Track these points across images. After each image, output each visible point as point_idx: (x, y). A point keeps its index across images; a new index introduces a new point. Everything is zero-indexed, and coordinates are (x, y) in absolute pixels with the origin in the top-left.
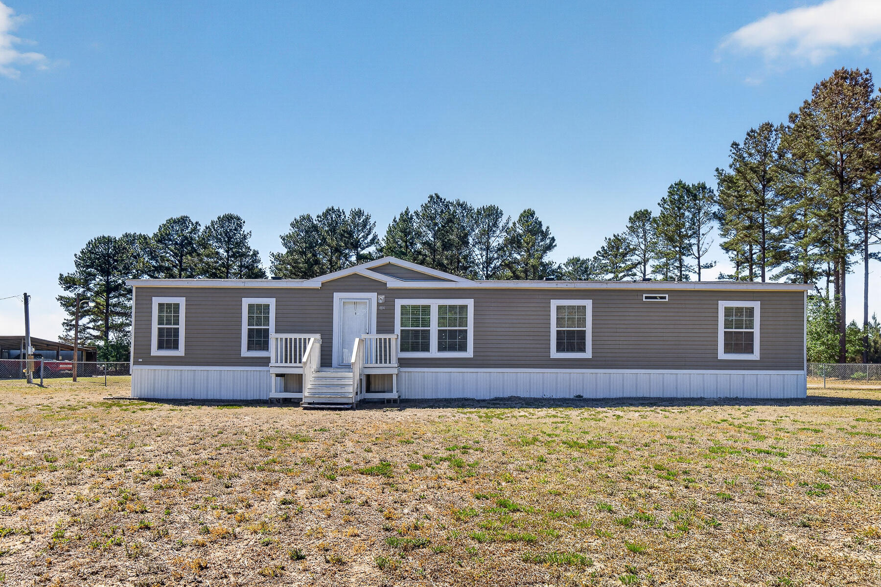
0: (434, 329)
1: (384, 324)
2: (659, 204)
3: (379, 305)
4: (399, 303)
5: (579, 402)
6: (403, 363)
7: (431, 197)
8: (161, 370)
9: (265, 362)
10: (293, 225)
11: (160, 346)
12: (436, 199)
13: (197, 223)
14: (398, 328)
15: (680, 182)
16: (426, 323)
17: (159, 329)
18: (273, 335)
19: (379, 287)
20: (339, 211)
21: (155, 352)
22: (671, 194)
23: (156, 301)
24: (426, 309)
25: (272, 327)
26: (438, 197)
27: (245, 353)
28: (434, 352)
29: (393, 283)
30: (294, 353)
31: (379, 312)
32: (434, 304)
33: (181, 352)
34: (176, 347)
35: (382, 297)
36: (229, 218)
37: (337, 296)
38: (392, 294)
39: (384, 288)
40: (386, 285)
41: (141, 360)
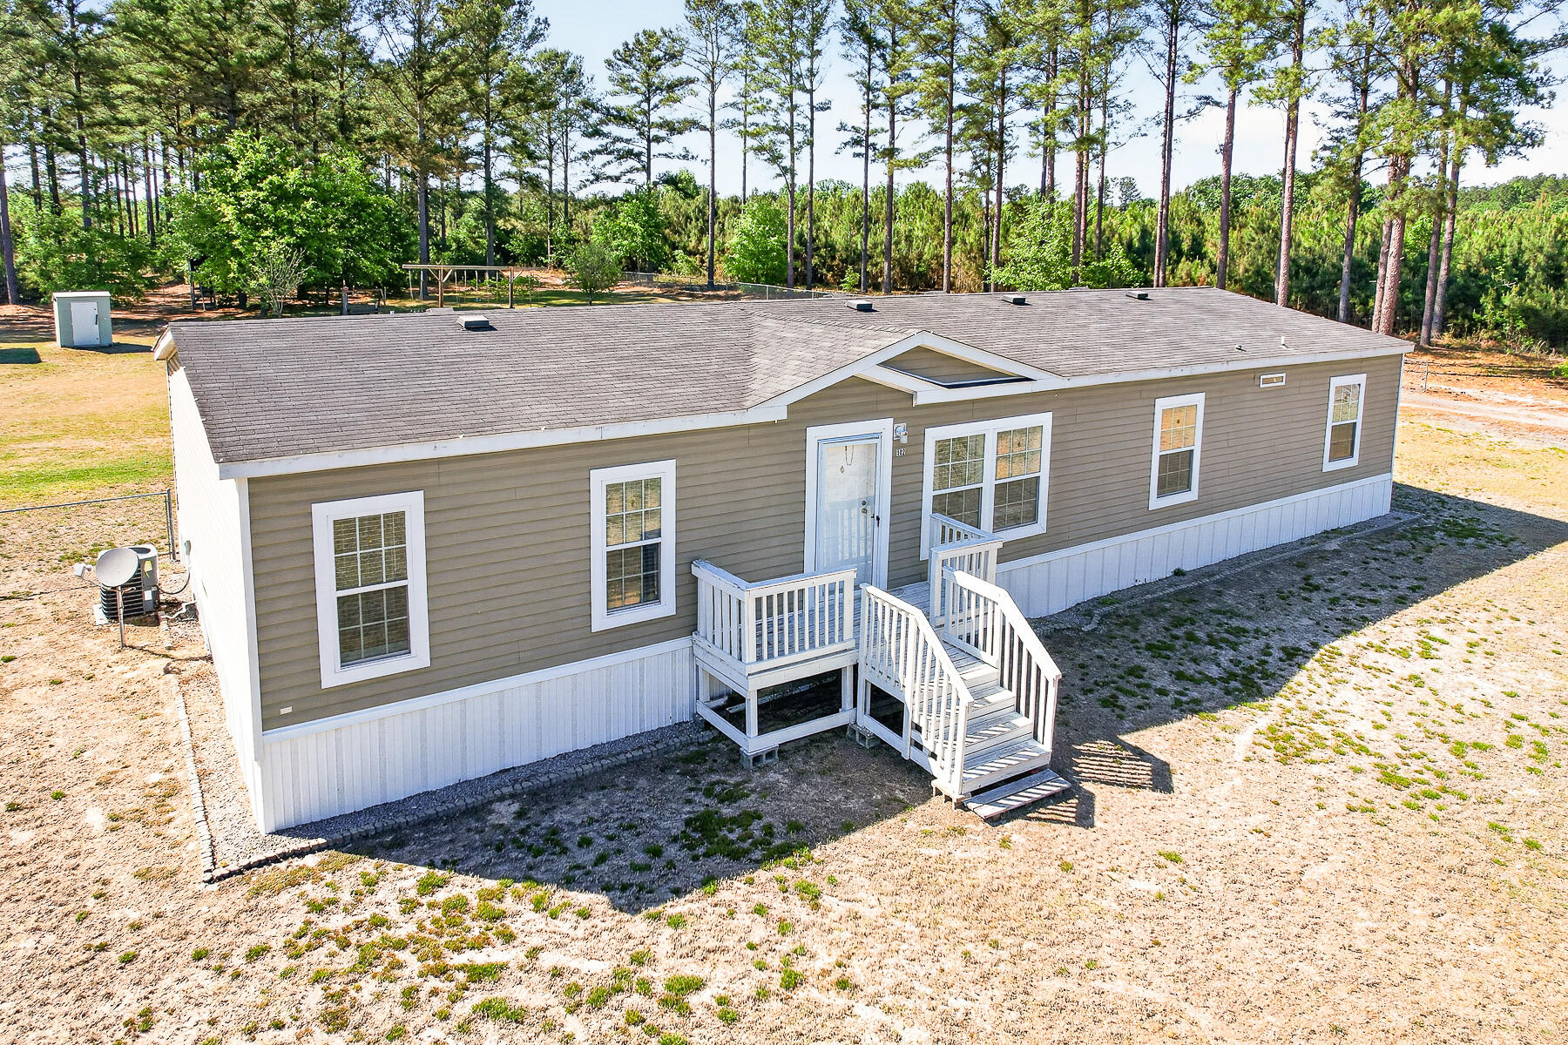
0: (988, 484)
3: (896, 443)
4: (932, 437)
16: (977, 473)
19: (898, 405)
21: (333, 674)
24: (978, 445)
25: (668, 535)
27: (602, 619)
29: (928, 392)
31: (895, 464)
32: (990, 428)
34: (401, 645)
35: (902, 427)
37: (814, 434)
38: (918, 417)
39: (905, 404)
40: (911, 396)
41: (288, 710)
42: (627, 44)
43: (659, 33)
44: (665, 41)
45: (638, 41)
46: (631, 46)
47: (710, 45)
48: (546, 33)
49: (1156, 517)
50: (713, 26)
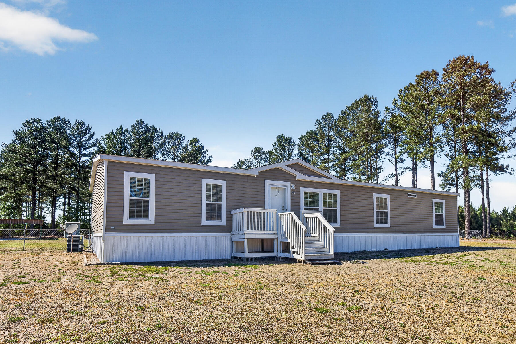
0: (321, 208)
1: (295, 204)
2: (273, 145)
3: (292, 190)
4: (303, 190)
7: (138, 121)
8: (133, 236)
9: (220, 229)
11: (132, 215)
12: (140, 123)
14: (302, 207)
15: (282, 135)
16: (317, 204)
17: (131, 200)
19: (292, 179)
20: (65, 120)
21: (127, 220)
22: (278, 141)
23: (128, 176)
24: (317, 195)
25: (224, 202)
26: (143, 122)
27: (204, 222)
29: (301, 177)
31: (292, 196)
32: (321, 192)
33: (151, 220)
34: (147, 216)
35: (293, 185)
37: (267, 182)
38: (298, 184)
39: (294, 179)
40: (296, 177)
41: (114, 228)
42: (235, 165)
43: (244, 160)
44: (246, 162)
45: (238, 164)
46: (236, 165)
47: (259, 163)
48: (211, 160)
49: (376, 230)
50: (260, 158)
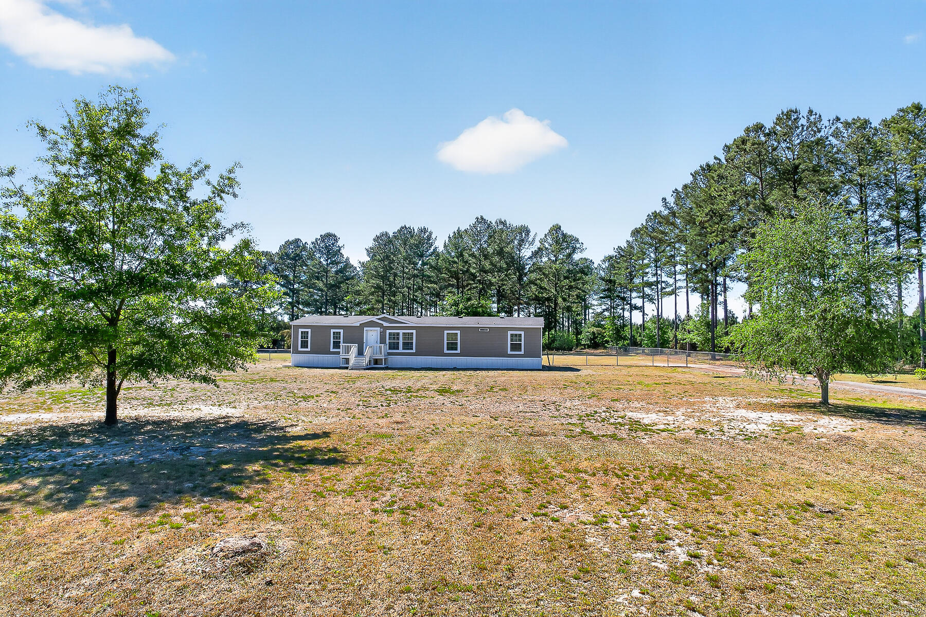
0: (401, 341)
1: (383, 341)
3: (380, 333)
4: (388, 332)
5: (455, 369)
6: (389, 354)
7: (477, 219)
8: (302, 356)
9: (338, 353)
10: (374, 240)
11: (302, 347)
13: (306, 243)
14: (388, 341)
16: (398, 339)
17: (301, 341)
18: (341, 344)
19: (381, 326)
20: (410, 229)
21: (300, 349)
23: (300, 330)
24: (398, 334)
25: (341, 340)
26: (482, 219)
27: (332, 350)
28: (401, 350)
29: (385, 324)
30: (348, 350)
31: (381, 336)
32: (401, 332)
33: (309, 349)
34: (307, 347)
35: (382, 330)
36: (329, 236)
37: (365, 329)
38: (385, 328)
40: (383, 324)
